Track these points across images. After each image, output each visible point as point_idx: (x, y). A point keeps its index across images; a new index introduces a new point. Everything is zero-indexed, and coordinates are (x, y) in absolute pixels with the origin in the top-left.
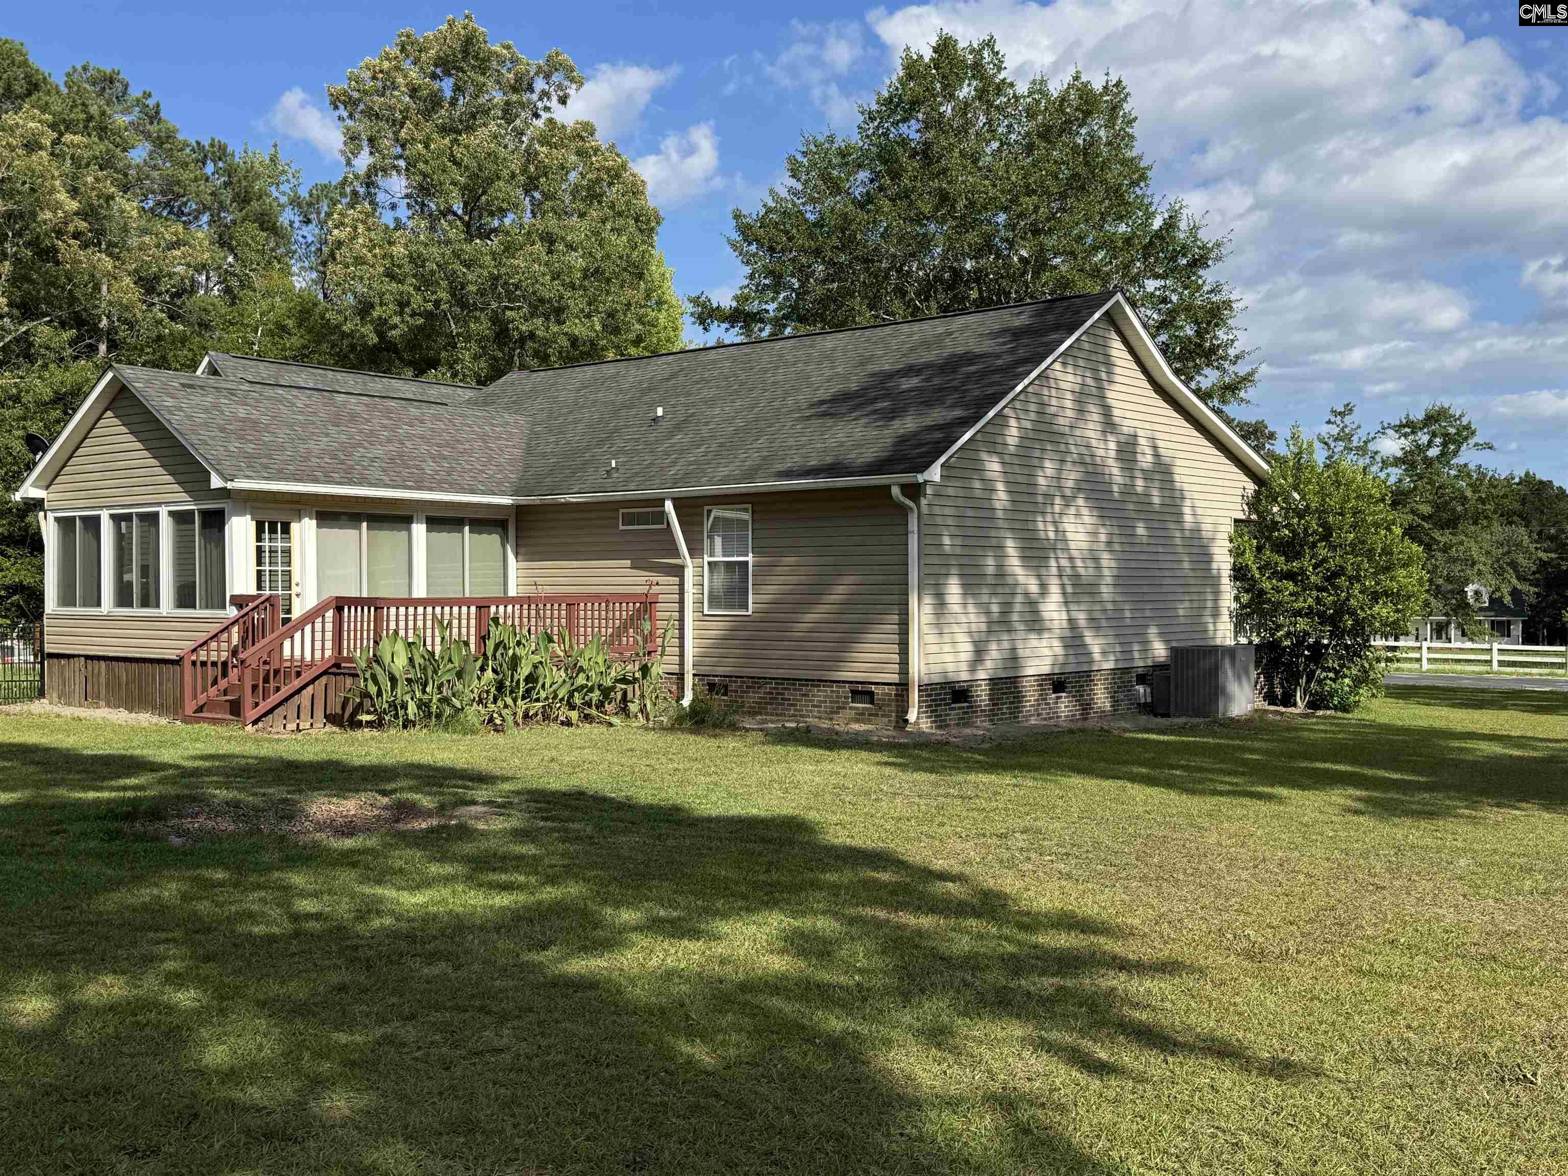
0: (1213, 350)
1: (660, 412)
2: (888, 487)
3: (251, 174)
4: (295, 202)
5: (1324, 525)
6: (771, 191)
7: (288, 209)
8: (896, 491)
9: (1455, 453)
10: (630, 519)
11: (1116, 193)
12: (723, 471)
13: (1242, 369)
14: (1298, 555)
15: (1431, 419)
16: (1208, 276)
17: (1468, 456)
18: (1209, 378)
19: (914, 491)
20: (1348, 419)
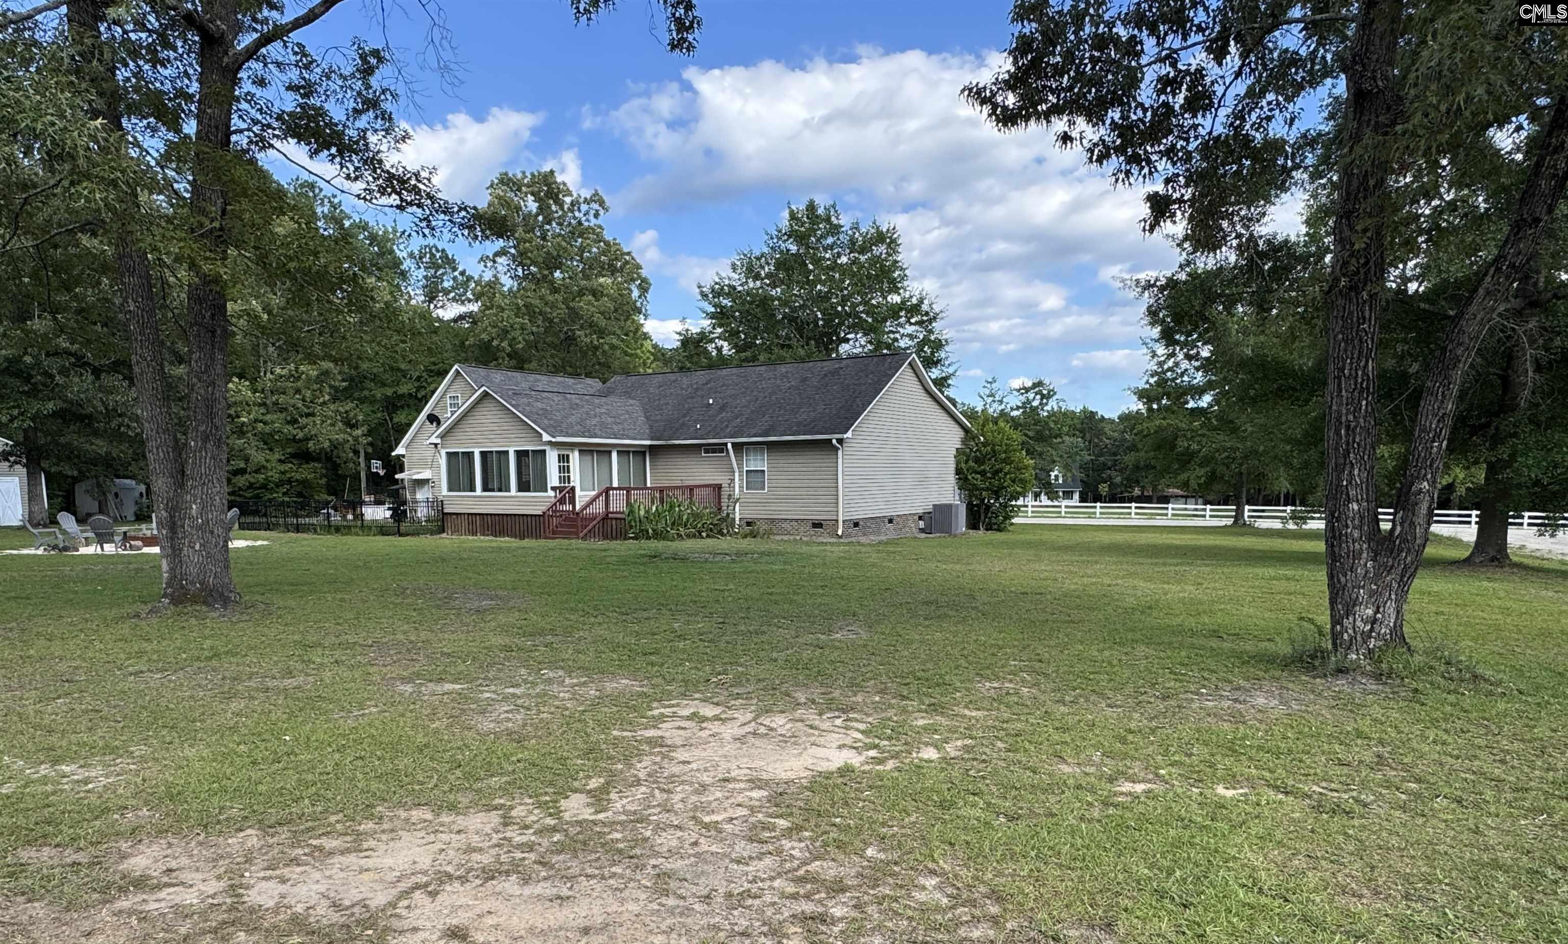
0: (939, 361)
1: (711, 401)
2: (831, 440)
3: (385, 239)
4: (411, 255)
5: (993, 450)
6: (718, 274)
7: (408, 261)
8: (834, 441)
9: (1047, 404)
10: (707, 451)
11: (893, 281)
12: (754, 431)
13: (951, 370)
14: (983, 463)
15: (1035, 386)
16: (925, 307)
17: (1052, 405)
18: (935, 373)
19: (840, 441)
20: (994, 385)
